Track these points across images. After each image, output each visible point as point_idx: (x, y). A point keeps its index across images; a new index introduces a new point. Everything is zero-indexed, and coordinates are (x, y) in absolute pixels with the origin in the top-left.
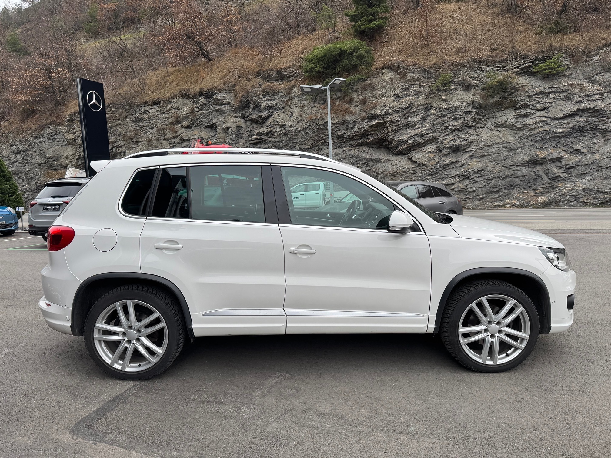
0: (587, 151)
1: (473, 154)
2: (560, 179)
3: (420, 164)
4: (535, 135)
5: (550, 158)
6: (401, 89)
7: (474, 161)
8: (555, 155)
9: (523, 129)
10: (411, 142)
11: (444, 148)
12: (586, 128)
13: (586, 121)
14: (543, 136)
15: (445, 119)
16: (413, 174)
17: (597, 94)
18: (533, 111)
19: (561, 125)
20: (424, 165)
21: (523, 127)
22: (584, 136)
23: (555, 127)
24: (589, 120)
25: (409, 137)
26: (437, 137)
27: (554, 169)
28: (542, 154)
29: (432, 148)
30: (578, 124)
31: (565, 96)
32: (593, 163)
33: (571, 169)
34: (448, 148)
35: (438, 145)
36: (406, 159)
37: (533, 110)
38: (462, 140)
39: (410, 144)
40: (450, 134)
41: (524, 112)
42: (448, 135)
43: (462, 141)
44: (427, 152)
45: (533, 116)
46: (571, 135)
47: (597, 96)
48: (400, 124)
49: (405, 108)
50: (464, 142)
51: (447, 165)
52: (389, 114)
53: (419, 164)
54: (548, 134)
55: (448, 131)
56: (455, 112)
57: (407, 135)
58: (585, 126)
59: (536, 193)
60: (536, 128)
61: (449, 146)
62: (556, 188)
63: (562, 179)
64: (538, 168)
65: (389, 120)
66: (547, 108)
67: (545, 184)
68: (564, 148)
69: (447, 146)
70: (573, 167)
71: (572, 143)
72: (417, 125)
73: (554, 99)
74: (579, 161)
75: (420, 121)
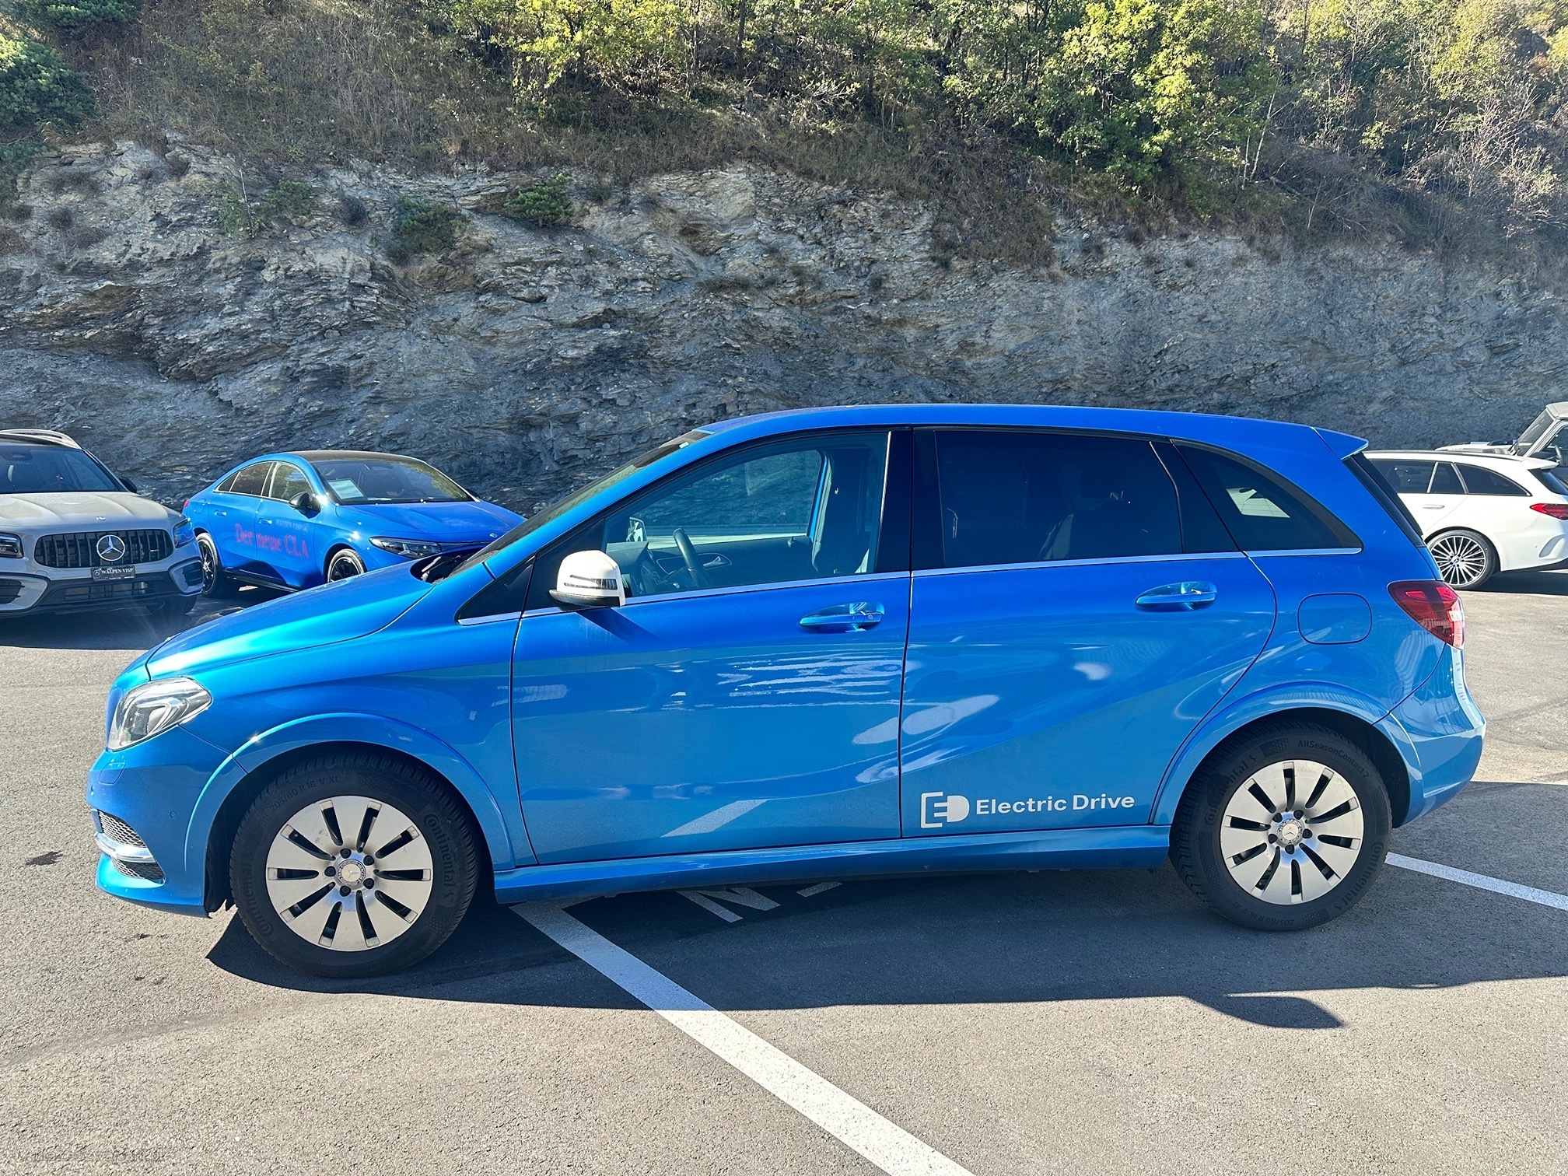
0: (627, 404)
1: (378, 392)
2: (577, 463)
3: (241, 409)
4: (523, 358)
5: (553, 414)
6: (174, 203)
7: (382, 411)
8: (564, 408)
9: (496, 342)
10: (210, 349)
11: (303, 371)
12: (625, 352)
13: (624, 337)
14: (538, 362)
15: (302, 298)
16: (224, 435)
17: (643, 279)
18: (514, 303)
19: (574, 341)
20: (250, 414)
21: (494, 337)
22: (624, 371)
23: (562, 344)
24: (628, 337)
25: (206, 336)
26: (284, 342)
27: (564, 440)
28: (538, 404)
29: (270, 370)
30: (608, 341)
31: (580, 277)
32: (640, 432)
33: (598, 441)
34: (314, 373)
35: (289, 364)
36: (205, 394)
37: (515, 298)
38: (348, 355)
39: (209, 353)
40: (320, 338)
41: (494, 302)
42: (312, 339)
43: (350, 359)
44: (258, 379)
45: (516, 315)
46: (595, 366)
47: (642, 284)
48: (177, 299)
49: (188, 255)
50: (352, 363)
51: (313, 417)
52: (143, 266)
53: (237, 409)
54: (549, 360)
55: (312, 331)
56: (328, 282)
57: (197, 330)
58: (622, 348)
59: (529, 493)
60: (523, 343)
61: (316, 367)
62: (572, 483)
63: (581, 462)
64: (533, 436)
65: (143, 282)
66: (542, 299)
67: (548, 473)
68: (583, 394)
69: (309, 367)
70: (605, 438)
71: (600, 385)
72: (227, 307)
73: (558, 279)
74: (612, 424)
75: (235, 296)
